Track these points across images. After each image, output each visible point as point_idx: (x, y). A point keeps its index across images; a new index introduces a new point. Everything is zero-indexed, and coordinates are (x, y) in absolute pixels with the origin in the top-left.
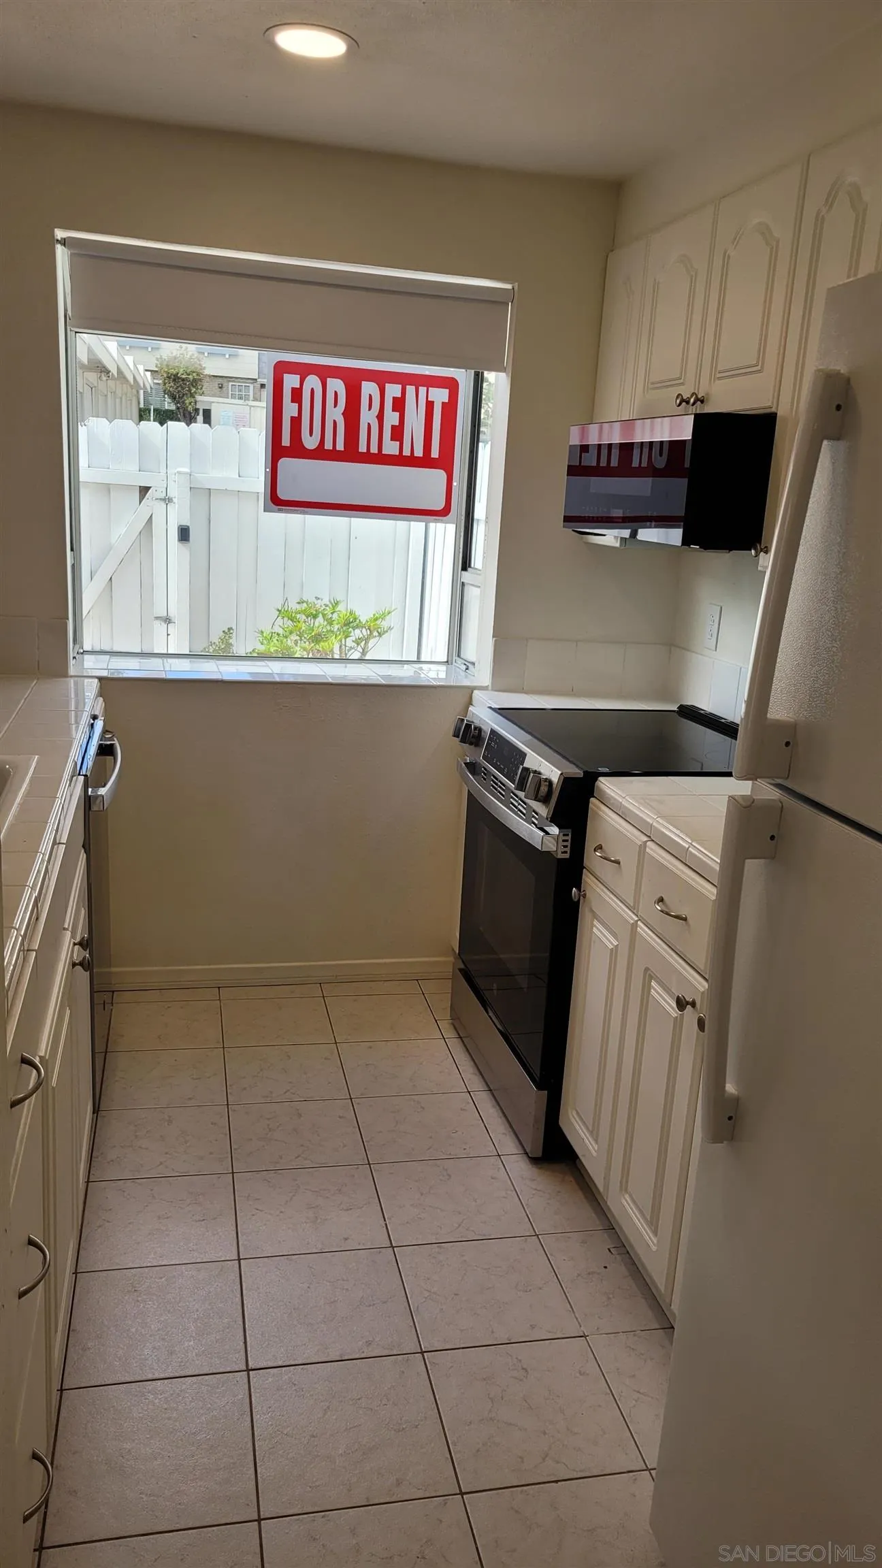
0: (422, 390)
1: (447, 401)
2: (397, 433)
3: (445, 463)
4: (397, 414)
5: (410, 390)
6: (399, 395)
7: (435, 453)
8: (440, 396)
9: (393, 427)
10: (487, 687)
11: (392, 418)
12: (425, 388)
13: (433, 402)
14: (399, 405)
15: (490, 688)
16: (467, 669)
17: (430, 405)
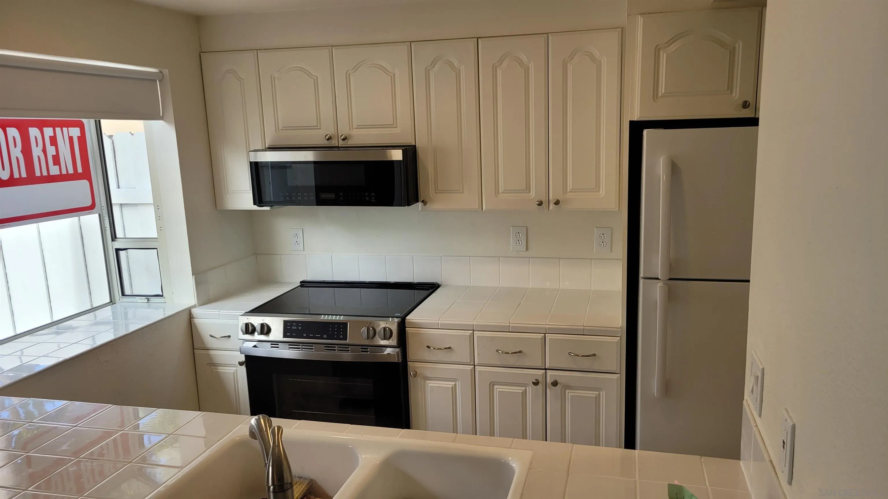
0: (65, 129)
1: (80, 135)
2: (56, 160)
3: (86, 175)
4: (54, 147)
5: (58, 130)
6: (52, 135)
7: (80, 170)
8: (75, 132)
9: (53, 156)
10: (195, 305)
11: (51, 151)
12: (66, 128)
13: (72, 137)
14: (54, 141)
15: (197, 305)
16: (148, 300)
17: (71, 139)
